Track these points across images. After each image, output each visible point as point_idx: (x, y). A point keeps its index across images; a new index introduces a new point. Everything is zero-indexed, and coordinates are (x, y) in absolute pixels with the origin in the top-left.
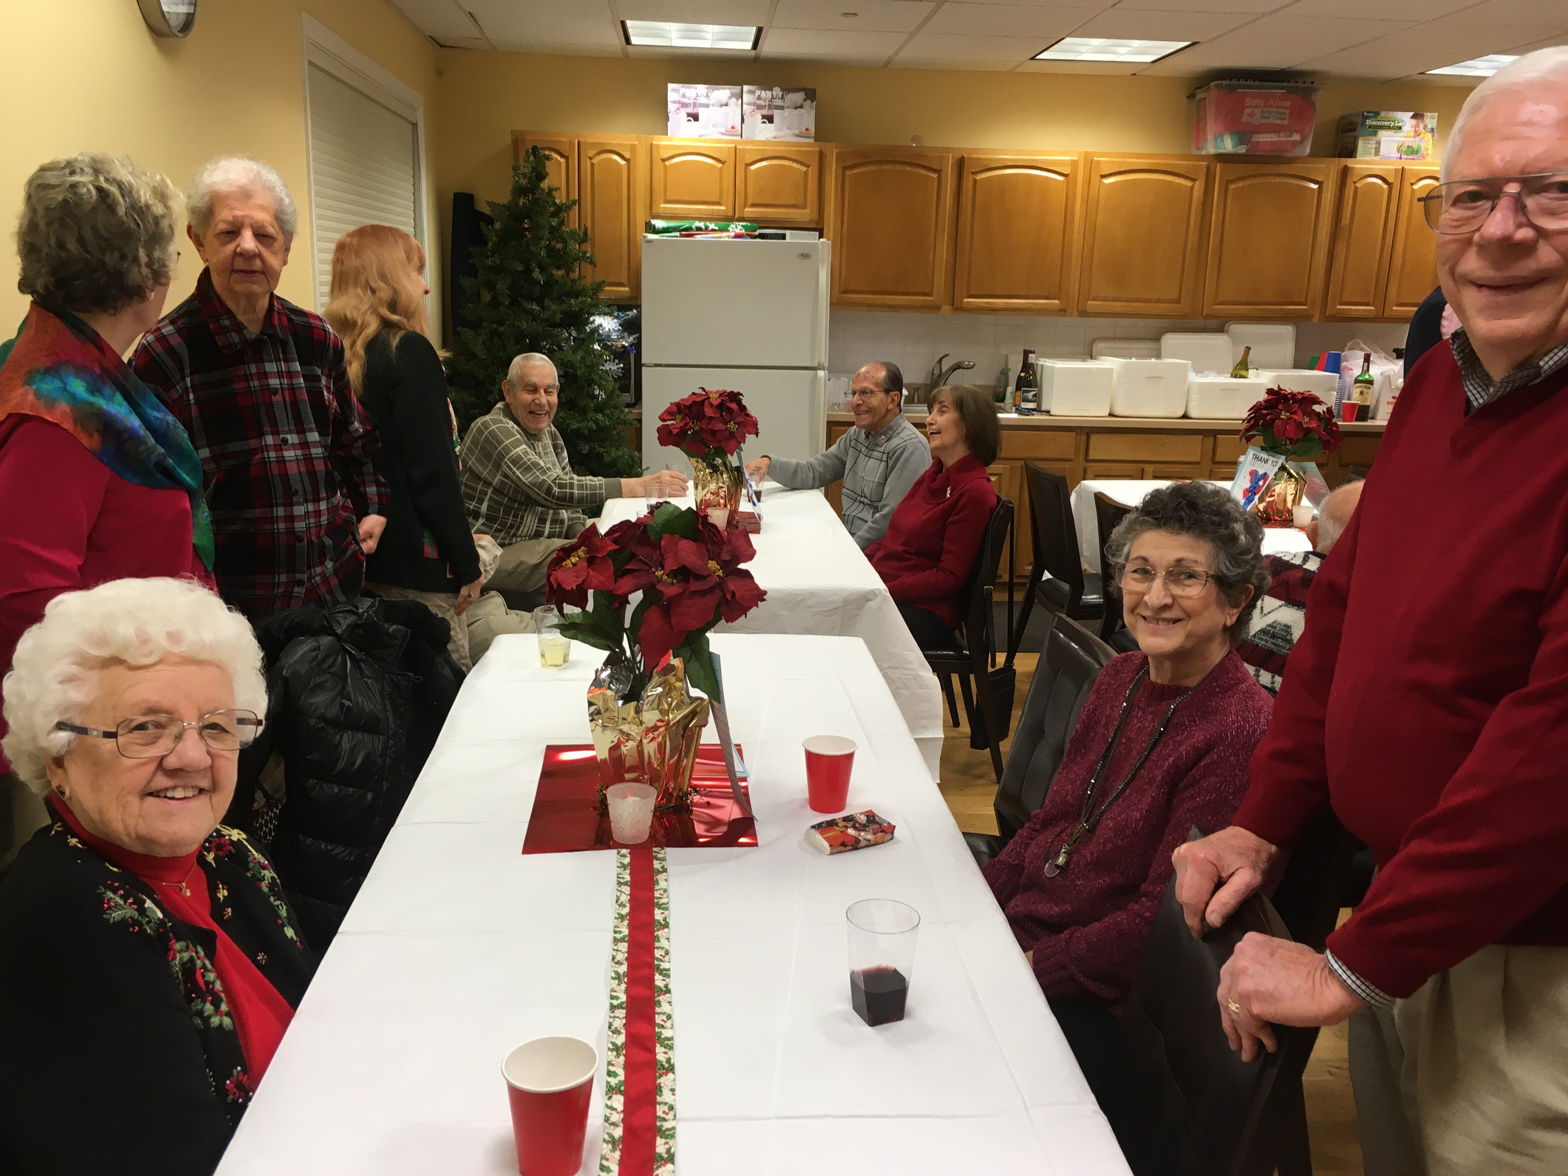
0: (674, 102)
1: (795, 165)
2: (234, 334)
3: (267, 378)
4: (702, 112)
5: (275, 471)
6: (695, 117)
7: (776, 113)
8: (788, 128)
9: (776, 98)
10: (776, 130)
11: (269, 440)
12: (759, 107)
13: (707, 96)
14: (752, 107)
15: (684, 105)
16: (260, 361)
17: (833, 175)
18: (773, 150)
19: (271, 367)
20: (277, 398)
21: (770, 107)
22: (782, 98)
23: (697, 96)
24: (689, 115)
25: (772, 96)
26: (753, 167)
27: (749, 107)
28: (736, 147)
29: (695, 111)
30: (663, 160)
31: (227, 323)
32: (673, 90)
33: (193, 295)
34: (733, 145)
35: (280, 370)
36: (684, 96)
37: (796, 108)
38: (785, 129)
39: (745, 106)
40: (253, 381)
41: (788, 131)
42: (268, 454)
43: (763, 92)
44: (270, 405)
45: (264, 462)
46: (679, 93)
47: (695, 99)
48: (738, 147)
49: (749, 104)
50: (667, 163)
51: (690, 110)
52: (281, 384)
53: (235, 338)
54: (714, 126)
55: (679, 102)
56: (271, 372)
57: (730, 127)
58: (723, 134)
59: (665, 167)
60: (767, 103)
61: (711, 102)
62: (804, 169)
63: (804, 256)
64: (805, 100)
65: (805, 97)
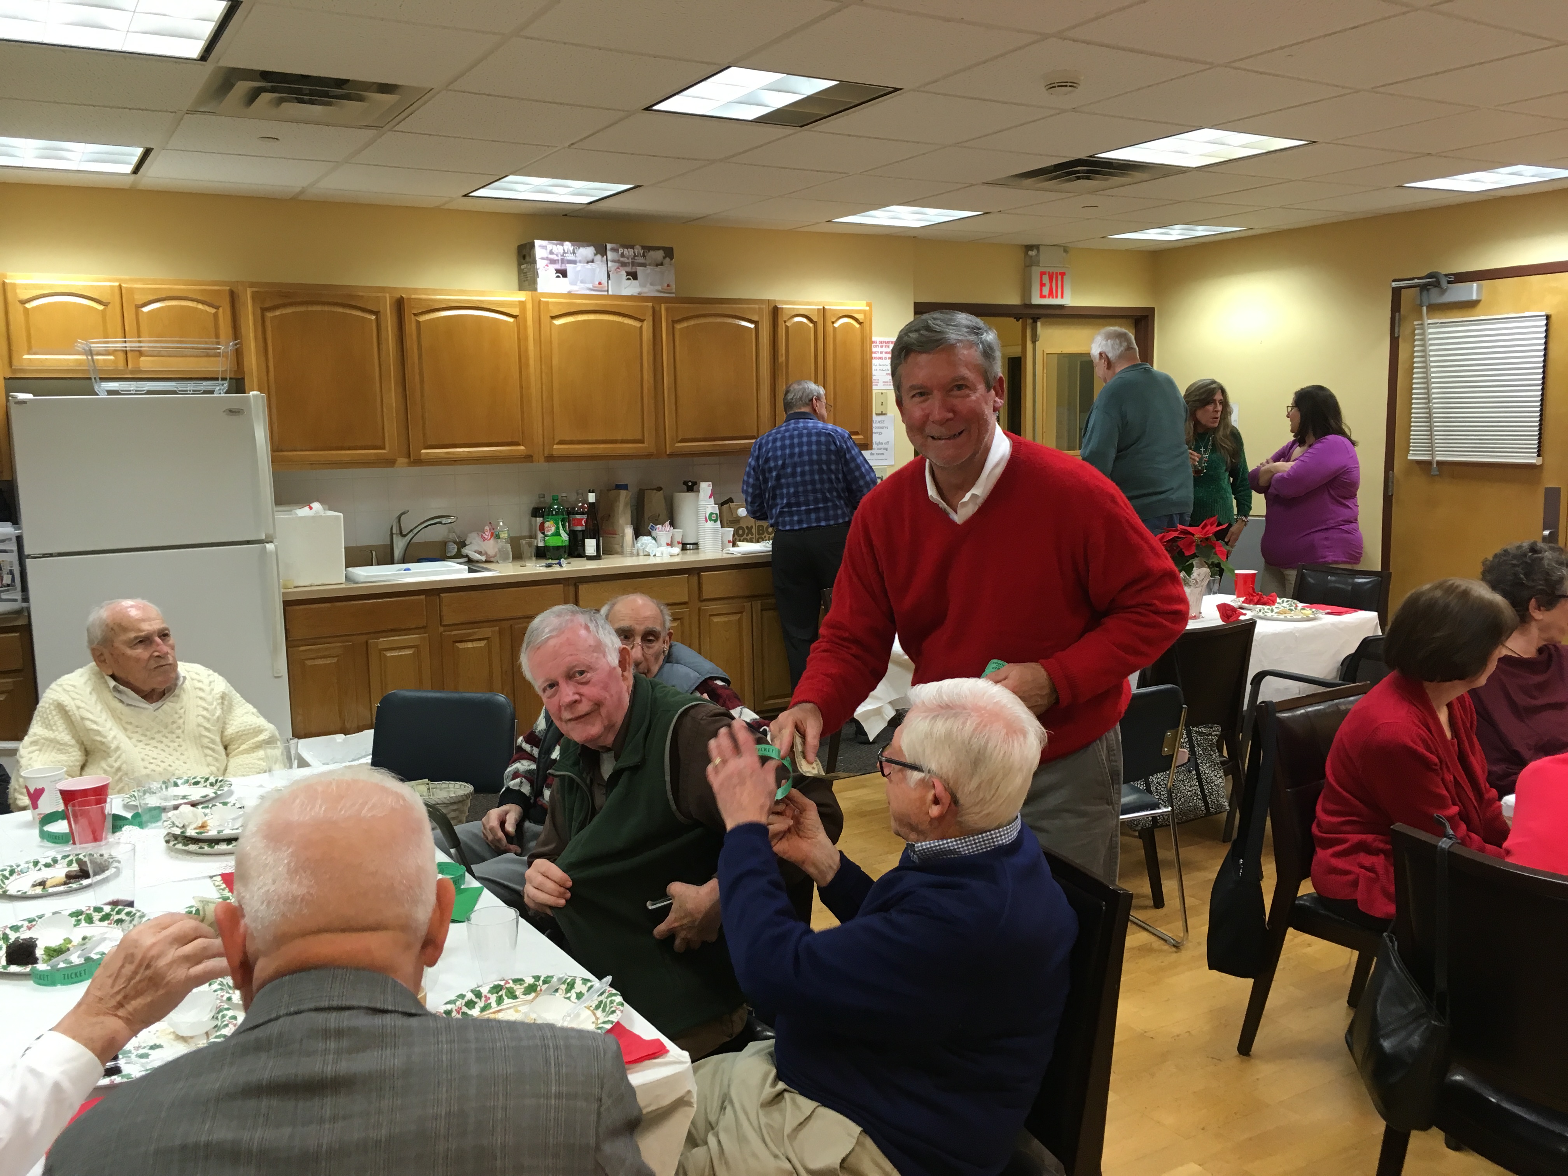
0: (543, 259)
1: (200, 306)
4: (570, 268)
6: (563, 273)
7: (640, 270)
8: (651, 284)
10: (641, 285)
12: (624, 264)
13: (574, 253)
14: (617, 265)
15: (553, 262)
17: (251, 317)
18: (171, 289)
21: (633, 264)
22: (644, 256)
23: (564, 252)
24: (557, 271)
26: (146, 309)
27: (613, 264)
28: (120, 287)
29: (563, 268)
30: (23, 302)
32: (541, 246)
34: (117, 284)
36: (551, 252)
37: (657, 265)
38: (648, 285)
39: (610, 264)
41: (652, 287)
43: (626, 250)
46: (546, 249)
47: (563, 255)
48: (124, 285)
49: (613, 261)
50: (28, 306)
51: (558, 267)
54: (582, 282)
55: (547, 259)
57: (597, 283)
58: (591, 290)
59: (26, 310)
60: (630, 261)
61: (578, 259)
62: (213, 311)
63: (232, 412)
64: (664, 258)
65: (664, 255)
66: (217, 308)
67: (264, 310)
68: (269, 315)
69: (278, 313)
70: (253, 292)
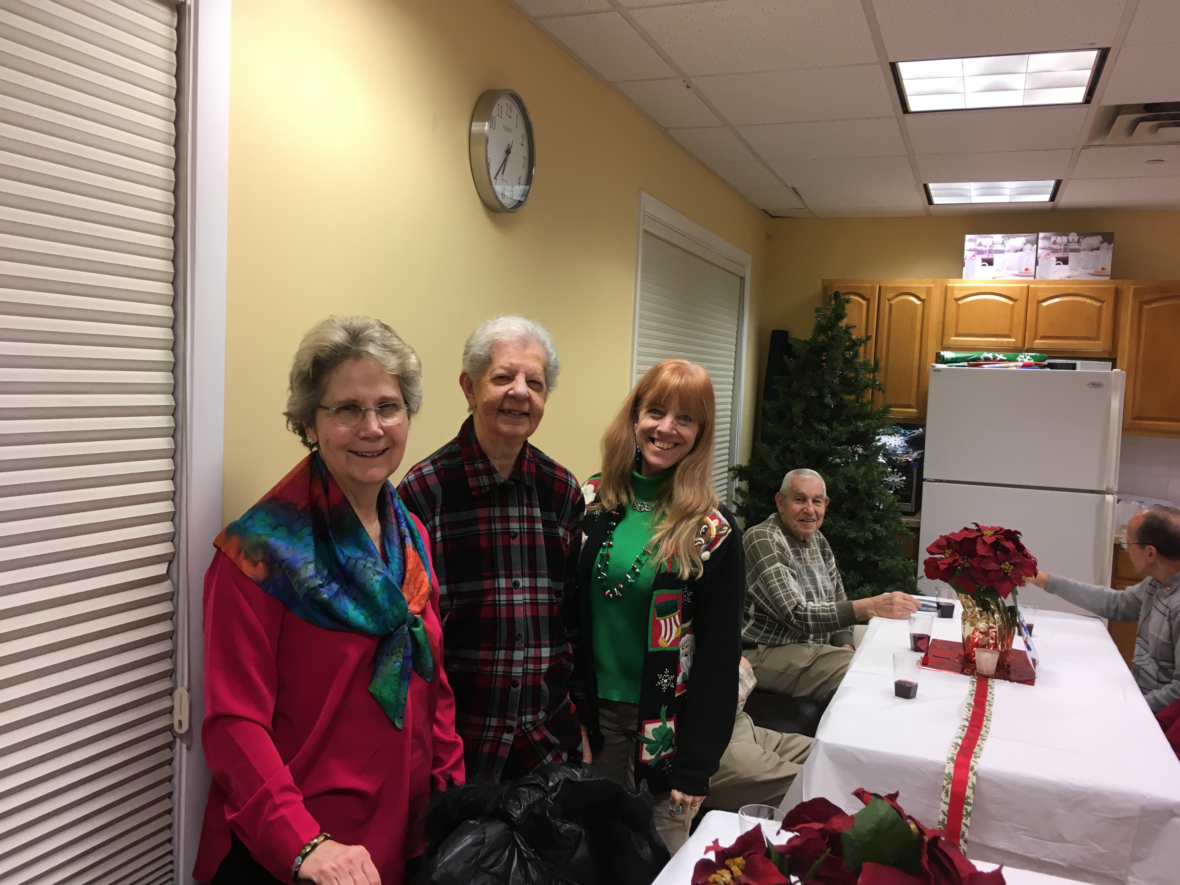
0: (970, 250)
1: (1089, 301)
2: (485, 478)
3: (508, 522)
4: (996, 258)
5: (504, 614)
6: (990, 262)
7: (1072, 256)
8: (1083, 268)
9: (1072, 242)
10: (1071, 270)
11: (503, 583)
12: (1054, 251)
13: (1003, 243)
14: (1047, 251)
15: (980, 252)
16: (505, 505)
17: (1130, 309)
18: (1066, 288)
19: (514, 512)
20: (516, 542)
21: (1065, 250)
22: (1079, 242)
23: (993, 244)
24: (984, 260)
25: (1068, 240)
26: (1045, 304)
27: (1044, 251)
28: (1028, 287)
29: (990, 257)
30: (957, 300)
31: (480, 466)
32: (970, 240)
33: (456, 438)
34: (1026, 285)
35: (521, 514)
36: (980, 244)
37: (1092, 250)
38: (1080, 269)
39: (1039, 251)
40: (495, 523)
41: (1084, 271)
42: (499, 597)
43: (1059, 237)
44: (507, 549)
45: (495, 605)
46: (976, 242)
47: (991, 246)
48: (1031, 286)
49: (1044, 248)
50: (960, 302)
51: (985, 256)
52: (520, 528)
53: (485, 481)
54: (1008, 269)
55: (975, 250)
56: (513, 517)
57: (1024, 269)
58: (1017, 275)
59: (958, 305)
60: (1062, 247)
61: (1006, 249)
62: (1099, 304)
63: (1096, 385)
64: (1102, 243)
65: (1102, 240)
66: (1102, 302)
67: (1142, 303)
68: (1146, 307)
69: (1154, 305)
70: (1135, 289)
